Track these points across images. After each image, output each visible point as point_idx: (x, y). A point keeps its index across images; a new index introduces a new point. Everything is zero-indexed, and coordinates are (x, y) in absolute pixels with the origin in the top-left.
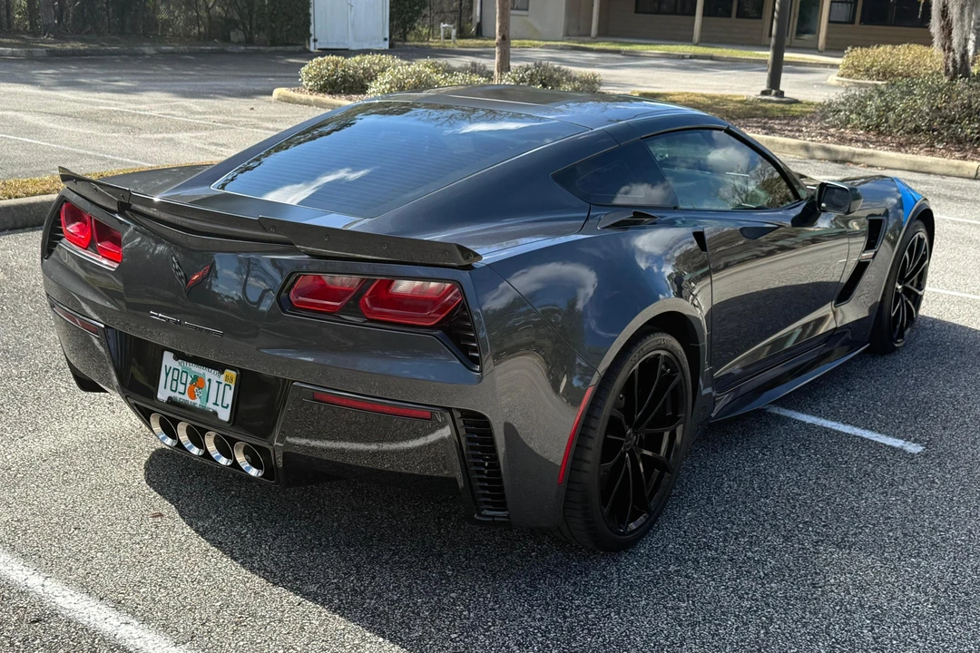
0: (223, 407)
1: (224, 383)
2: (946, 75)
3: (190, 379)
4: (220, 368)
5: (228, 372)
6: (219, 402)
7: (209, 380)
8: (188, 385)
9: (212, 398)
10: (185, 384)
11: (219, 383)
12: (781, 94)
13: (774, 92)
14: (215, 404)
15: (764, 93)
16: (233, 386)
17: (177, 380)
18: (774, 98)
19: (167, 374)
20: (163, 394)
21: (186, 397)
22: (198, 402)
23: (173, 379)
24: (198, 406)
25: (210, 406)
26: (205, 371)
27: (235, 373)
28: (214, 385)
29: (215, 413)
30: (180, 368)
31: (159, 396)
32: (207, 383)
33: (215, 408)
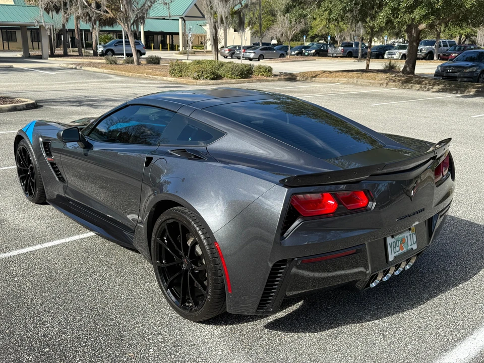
1: (412, 233)
6: (412, 243)
11: (410, 235)
14: (411, 245)
16: (415, 233)
19: (391, 247)
20: (392, 258)
23: (394, 247)
26: (404, 234)
29: (412, 249)
30: (395, 241)
31: (390, 260)
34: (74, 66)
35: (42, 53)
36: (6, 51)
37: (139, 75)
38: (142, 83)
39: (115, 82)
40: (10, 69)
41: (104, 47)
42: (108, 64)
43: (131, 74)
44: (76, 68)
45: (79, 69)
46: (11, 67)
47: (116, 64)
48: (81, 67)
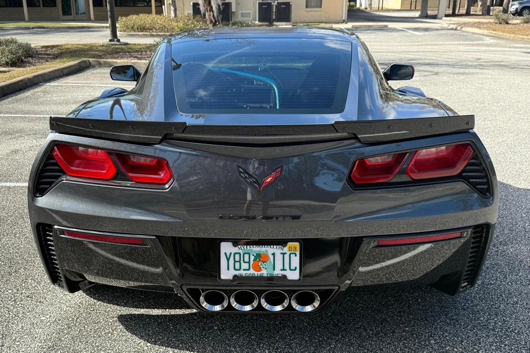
0: (290, 270)
1: (288, 253)
2: (210, 23)
3: (252, 258)
4: (282, 243)
5: (290, 244)
6: (287, 267)
7: (274, 254)
8: (252, 262)
9: (279, 266)
10: (249, 262)
11: (284, 254)
12: (118, 41)
13: (115, 40)
14: (284, 269)
15: (110, 41)
16: (298, 253)
17: (240, 262)
18: (117, 43)
19: (228, 260)
20: (226, 274)
21: (252, 272)
22: (265, 273)
23: (235, 261)
24: (265, 275)
25: (278, 272)
26: (267, 249)
27: (298, 243)
28: (279, 257)
29: (285, 277)
30: (240, 251)
31: (223, 277)
32: (271, 257)
33: (284, 273)
34: (455, 27)
35: (438, 12)
36: (413, 10)
37: (522, 37)
38: (515, 47)
39: (487, 45)
40: (381, 29)
41: (520, 4)
42: (496, 23)
43: (513, 35)
44: (456, 29)
45: (459, 30)
46: (386, 26)
47: (507, 23)
48: (462, 28)
